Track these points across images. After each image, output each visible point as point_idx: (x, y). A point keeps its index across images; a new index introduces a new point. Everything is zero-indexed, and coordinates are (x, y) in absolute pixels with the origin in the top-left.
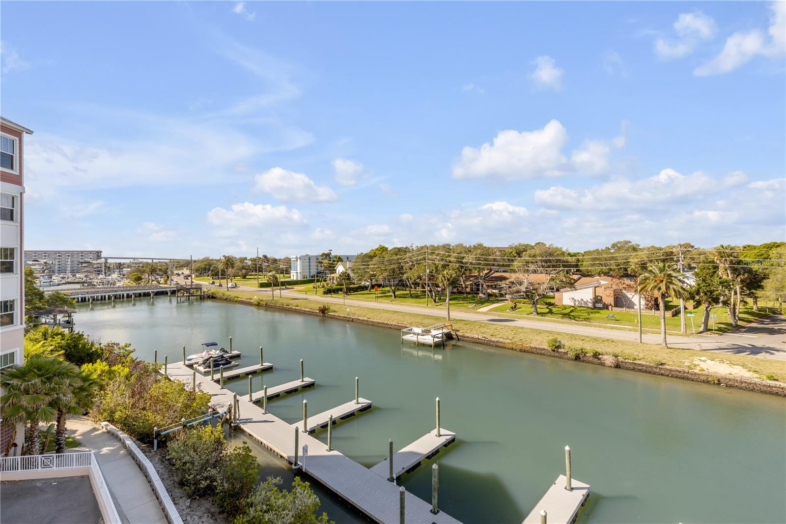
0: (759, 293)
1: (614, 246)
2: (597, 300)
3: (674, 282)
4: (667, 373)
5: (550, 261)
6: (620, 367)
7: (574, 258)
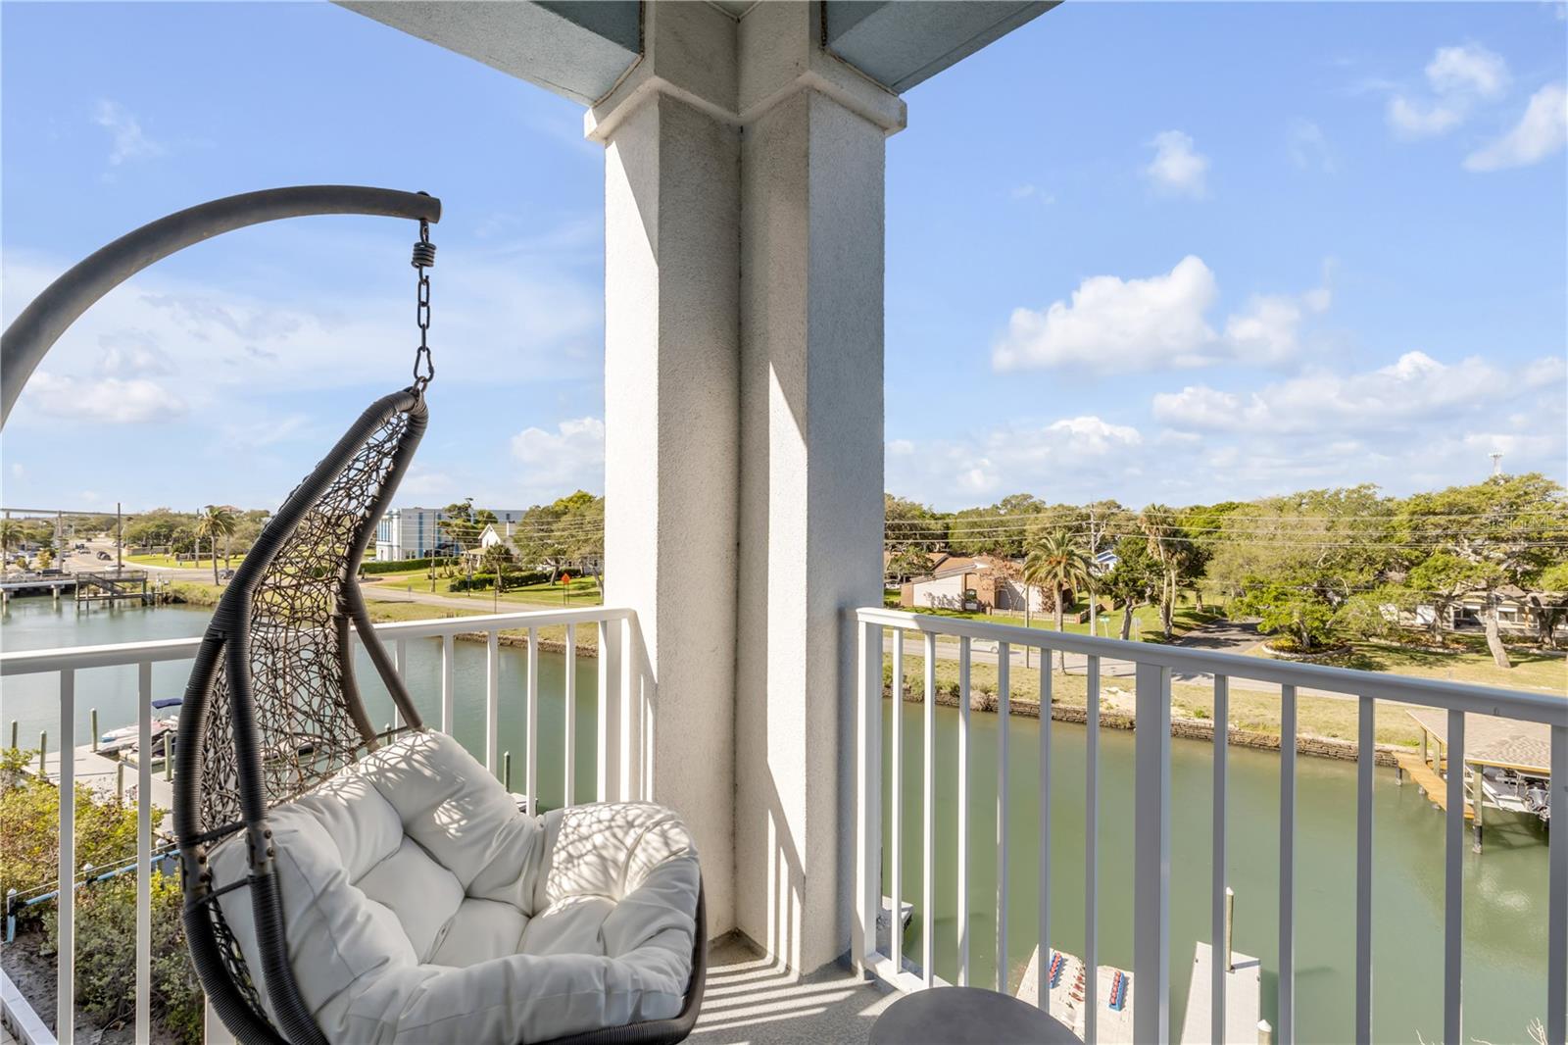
0: (1200, 582)
1: (1006, 502)
2: (968, 597)
3: (1076, 564)
4: (1059, 716)
5: (899, 527)
6: (991, 710)
7: (940, 521)
